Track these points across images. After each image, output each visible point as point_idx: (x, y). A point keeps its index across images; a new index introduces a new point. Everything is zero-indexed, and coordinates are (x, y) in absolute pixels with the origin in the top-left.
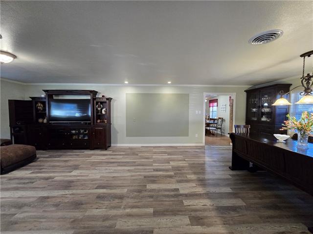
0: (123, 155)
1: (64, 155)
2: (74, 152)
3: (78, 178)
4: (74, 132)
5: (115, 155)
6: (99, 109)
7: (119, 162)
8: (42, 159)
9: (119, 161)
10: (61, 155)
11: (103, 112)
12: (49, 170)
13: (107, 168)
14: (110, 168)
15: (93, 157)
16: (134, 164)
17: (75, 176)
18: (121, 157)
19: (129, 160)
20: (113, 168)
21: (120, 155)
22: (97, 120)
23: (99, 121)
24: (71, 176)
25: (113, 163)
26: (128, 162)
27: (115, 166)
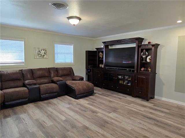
0: (165, 113)
1: (111, 96)
2: (119, 95)
3: (113, 121)
4: (120, 77)
5: (156, 110)
6: (144, 57)
7: (158, 121)
8: (97, 95)
9: (158, 119)
10: (109, 95)
11: (148, 60)
12: (97, 105)
13: (141, 122)
14: (145, 124)
15: (132, 104)
16: (177, 131)
17: (111, 118)
18: (163, 115)
19: (172, 123)
20: (148, 125)
21: (162, 112)
22: (141, 68)
23: (142, 69)
24: (108, 117)
25: (150, 118)
26: (170, 126)
27: (151, 124)
